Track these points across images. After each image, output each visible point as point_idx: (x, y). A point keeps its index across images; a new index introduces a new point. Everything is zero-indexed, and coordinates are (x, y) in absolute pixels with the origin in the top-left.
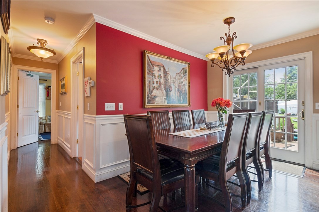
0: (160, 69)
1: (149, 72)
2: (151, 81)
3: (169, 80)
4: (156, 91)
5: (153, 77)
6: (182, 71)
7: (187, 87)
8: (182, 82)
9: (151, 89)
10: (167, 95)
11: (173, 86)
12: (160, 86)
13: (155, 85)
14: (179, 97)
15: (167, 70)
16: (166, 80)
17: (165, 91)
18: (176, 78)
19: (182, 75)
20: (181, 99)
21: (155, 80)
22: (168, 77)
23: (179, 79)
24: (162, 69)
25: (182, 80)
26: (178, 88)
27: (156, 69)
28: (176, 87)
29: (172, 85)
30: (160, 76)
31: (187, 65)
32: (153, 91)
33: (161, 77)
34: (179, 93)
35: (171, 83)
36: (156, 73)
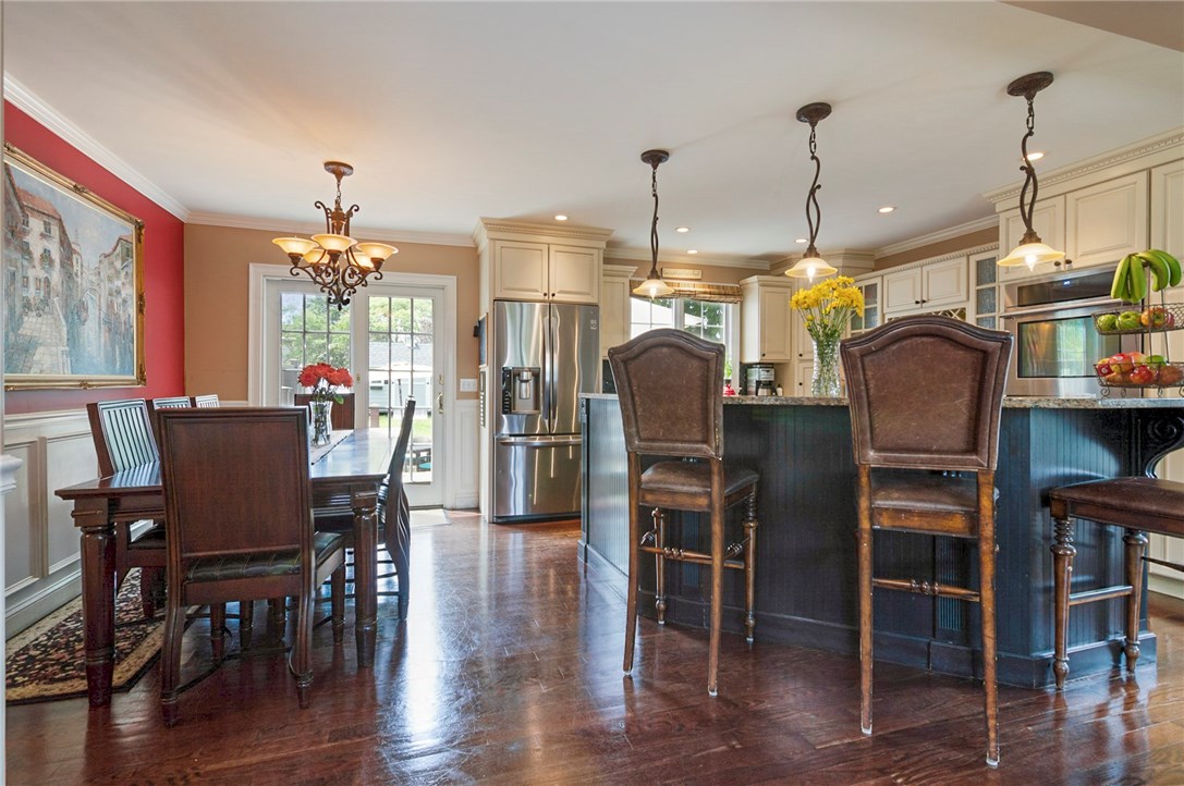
0: (48, 229)
1: (9, 235)
2: (19, 277)
3: (79, 280)
4: (34, 320)
5: (23, 257)
6: (119, 249)
7: (133, 310)
8: (119, 292)
9: (18, 309)
10: (73, 340)
11: (90, 307)
12: (45, 302)
13: (31, 292)
14: (109, 348)
15: (72, 238)
16: (69, 276)
17: (64, 323)
18: (99, 273)
19: (118, 264)
20: (114, 355)
21: (31, 273)
22: (76, 268)
23: (110, 279)
24: (55, 231)
25: (118, 283)
26: (107, 315)
27: (36, 225)
28: (100, 310)
29: (87, 298)
30: (46, 256)
31: (131, 228)
32: (26, 319)
33: (51, 262)
34: (110, 330)
35: (83, 292)
36: (37, 246)
